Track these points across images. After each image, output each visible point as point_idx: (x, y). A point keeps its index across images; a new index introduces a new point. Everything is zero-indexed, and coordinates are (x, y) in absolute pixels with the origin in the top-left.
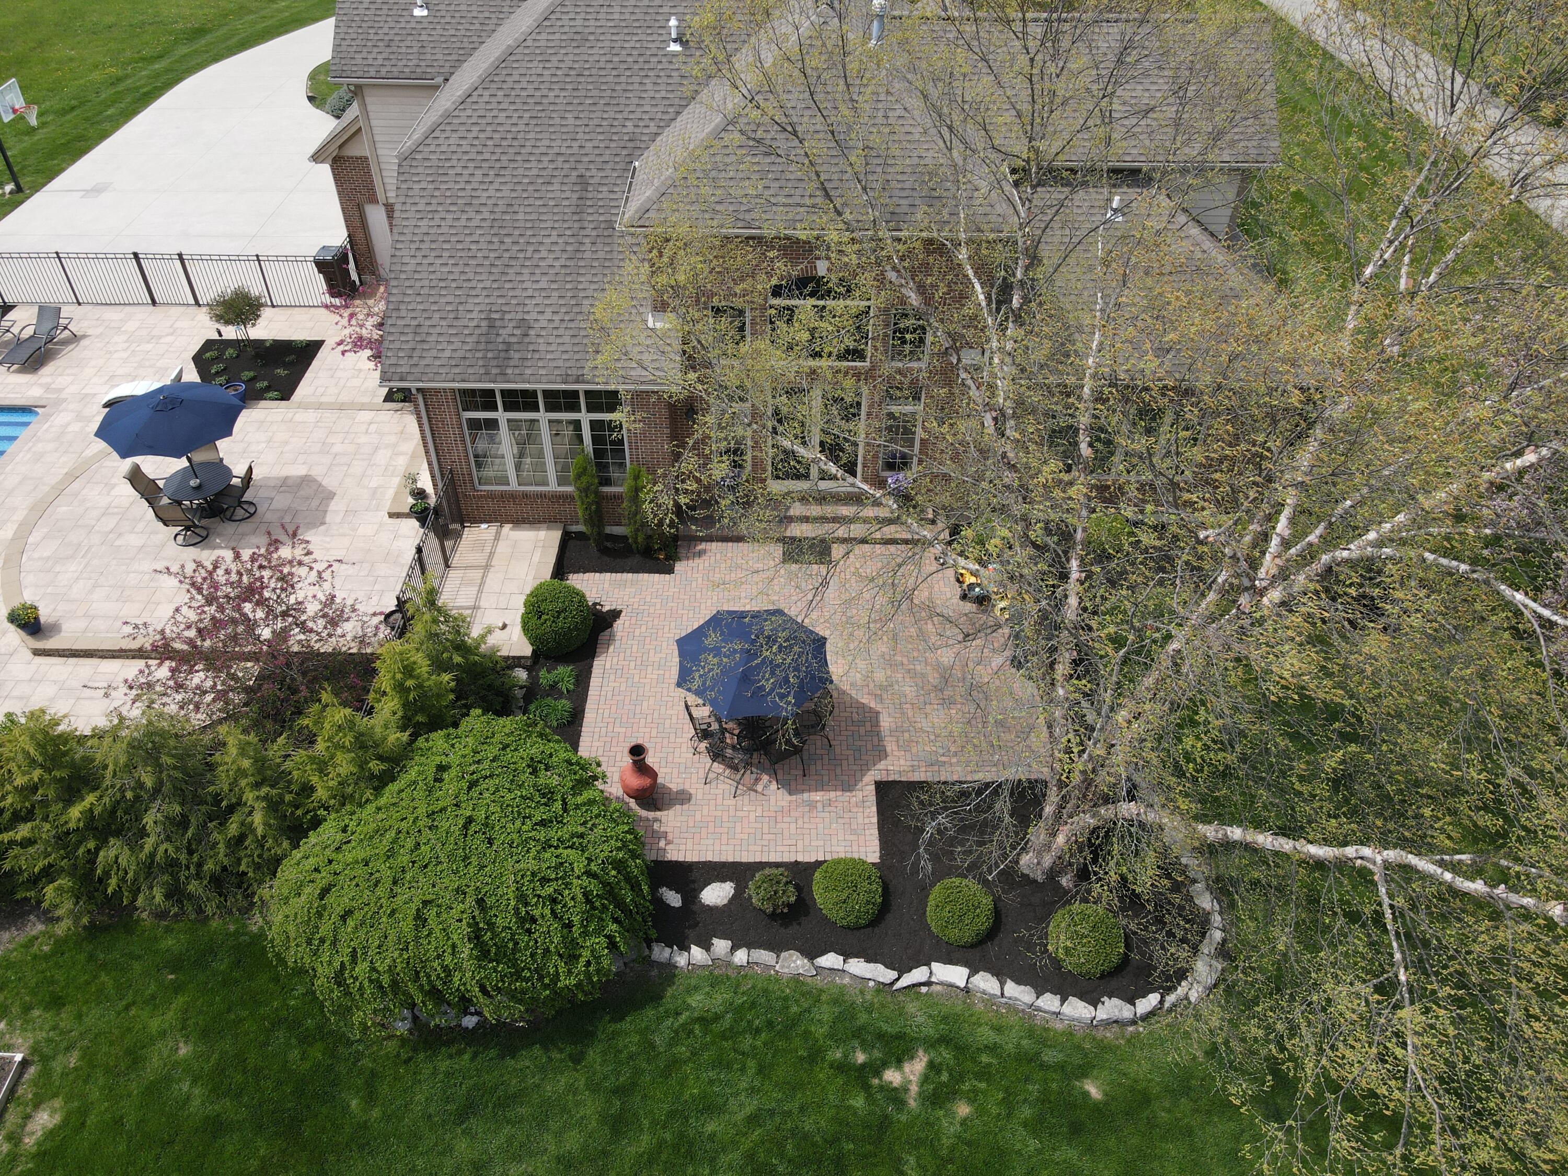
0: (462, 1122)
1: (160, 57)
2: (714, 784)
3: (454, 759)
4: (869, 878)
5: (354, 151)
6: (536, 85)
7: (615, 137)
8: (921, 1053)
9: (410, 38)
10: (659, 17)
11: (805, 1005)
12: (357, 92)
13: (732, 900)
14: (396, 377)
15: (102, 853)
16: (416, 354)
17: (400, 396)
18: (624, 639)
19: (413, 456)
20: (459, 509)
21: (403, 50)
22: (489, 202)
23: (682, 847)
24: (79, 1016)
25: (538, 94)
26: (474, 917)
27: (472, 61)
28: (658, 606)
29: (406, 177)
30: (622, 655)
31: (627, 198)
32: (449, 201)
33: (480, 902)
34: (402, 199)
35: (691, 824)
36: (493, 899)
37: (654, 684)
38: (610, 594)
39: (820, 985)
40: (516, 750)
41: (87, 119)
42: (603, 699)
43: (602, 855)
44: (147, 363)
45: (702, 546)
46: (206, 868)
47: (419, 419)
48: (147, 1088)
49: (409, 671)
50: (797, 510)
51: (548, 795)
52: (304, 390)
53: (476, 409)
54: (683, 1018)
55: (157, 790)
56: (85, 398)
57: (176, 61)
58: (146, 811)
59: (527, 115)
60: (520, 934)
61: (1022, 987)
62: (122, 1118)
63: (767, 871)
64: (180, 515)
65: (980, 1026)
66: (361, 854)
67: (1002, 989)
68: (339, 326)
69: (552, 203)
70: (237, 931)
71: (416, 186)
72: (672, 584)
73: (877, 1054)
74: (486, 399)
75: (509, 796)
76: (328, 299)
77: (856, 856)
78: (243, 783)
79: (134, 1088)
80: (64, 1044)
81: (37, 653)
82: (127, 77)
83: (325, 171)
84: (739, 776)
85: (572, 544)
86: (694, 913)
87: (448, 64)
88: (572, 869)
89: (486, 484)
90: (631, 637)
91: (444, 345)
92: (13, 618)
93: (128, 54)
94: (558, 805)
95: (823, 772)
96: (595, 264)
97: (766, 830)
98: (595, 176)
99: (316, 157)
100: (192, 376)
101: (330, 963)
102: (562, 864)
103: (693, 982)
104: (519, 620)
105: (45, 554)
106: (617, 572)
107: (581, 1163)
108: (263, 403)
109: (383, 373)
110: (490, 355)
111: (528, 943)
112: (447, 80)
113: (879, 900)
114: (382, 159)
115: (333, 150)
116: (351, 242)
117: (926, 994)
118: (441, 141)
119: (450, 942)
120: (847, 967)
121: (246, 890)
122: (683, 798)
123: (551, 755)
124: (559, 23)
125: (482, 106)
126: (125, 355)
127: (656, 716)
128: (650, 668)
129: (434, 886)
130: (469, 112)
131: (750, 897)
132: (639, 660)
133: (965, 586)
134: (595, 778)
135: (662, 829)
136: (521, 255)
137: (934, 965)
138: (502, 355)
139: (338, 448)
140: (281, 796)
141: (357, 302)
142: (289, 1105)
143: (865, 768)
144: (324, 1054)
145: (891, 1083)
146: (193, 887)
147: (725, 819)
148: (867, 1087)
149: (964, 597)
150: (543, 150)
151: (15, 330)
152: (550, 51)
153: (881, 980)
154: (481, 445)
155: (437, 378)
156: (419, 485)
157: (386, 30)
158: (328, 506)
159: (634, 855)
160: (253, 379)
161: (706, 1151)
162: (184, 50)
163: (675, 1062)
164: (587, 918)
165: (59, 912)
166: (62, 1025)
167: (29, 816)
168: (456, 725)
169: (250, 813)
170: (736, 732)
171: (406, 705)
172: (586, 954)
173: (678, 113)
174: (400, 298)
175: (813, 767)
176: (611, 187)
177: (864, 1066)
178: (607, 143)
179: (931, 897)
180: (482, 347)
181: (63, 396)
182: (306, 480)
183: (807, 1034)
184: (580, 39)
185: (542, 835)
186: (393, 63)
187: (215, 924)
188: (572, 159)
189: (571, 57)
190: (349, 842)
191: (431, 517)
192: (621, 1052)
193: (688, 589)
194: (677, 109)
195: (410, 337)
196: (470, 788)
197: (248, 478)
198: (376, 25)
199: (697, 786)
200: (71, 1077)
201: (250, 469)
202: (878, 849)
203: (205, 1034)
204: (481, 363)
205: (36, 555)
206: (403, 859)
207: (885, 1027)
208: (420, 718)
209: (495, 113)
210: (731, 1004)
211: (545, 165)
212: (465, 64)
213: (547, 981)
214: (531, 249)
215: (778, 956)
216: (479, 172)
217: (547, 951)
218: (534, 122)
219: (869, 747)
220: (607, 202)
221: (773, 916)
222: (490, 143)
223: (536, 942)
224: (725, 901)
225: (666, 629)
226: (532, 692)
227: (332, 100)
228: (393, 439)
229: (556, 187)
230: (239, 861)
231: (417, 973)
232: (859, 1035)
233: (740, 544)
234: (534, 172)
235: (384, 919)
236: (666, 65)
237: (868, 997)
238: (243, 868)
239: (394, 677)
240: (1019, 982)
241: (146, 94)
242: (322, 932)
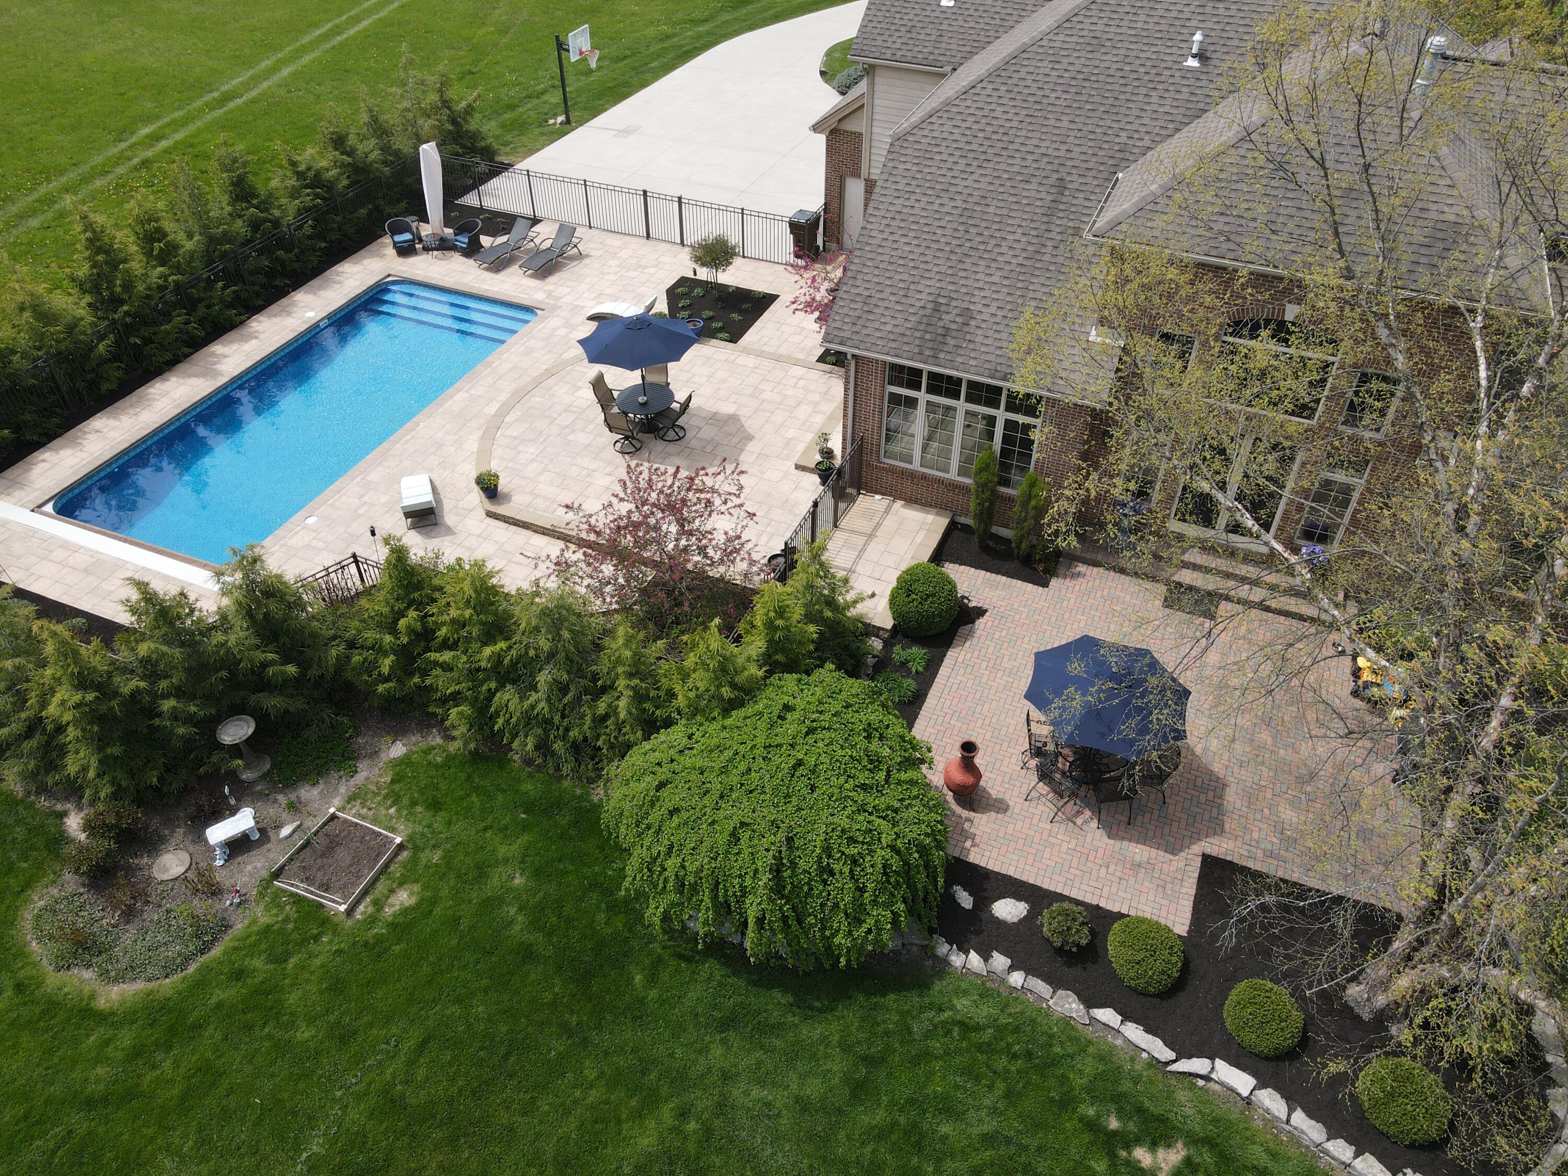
0: (723, 1032)
1: (706, 21)
2: (1034, 803)
3: (799, 703)
4: (1171, 948)
5: (851, 126)
6: (1040, 85)
7: (1105, 146)
8: (1180, 1145)
9: (931, 26)
10: (1184, 31)
11: (1070, 1050)
12: (870, 71)
13: (1022, 921)
14: (837, 340)
15: (498, 694)
16: (860, 322)
17: (833, 359)
18: (983, 638)
19: (831, 417)
20: (860, 476)
21: (922, 37)
22: (966, 191)
23: (987, 854)
24: (449, 823)
25: (1040, 93)
26: (780, 852)
27: (984, 54)
28: (1024, 616)
29: (895, 156)
30: (976, 653)
31: (1102, 207)
32: (927, 185)
33: (790, 840)
34: (885, 176)
35: (1001, 835)
36: (802, 842)
37: (1000, 689)
38: (980, 591)
39: (1090, 1037)
40: (857, 711)
41: (634, 69)
42: (947, 689)
43: (910, 835)
44: (630, 288)
45: (1082, 568)
46: (571, 734)
47: (847, 383)
48: (484, 901)
49: (781, 612)
50: (1194, 556)
51: (875, 762)
52: (751, 337)
53: (900, 385)
54: (947, 1015)
55: (551, 655)
56: (575, 308)
57: (717, 26)
58: (540, 671)
59: (1024, 112)
60: (816, 881)
61: (1313, 1122)
62: (460, 918)
63: (1066, 905)
64: (623, 424)
65: (1254, 1143)
66: (699, 763)
67: (1289, 1116)
68: (798, 286)
69: (1025, 201)
70: (581, 796)
71: (902, 166)
72: (1043, 597)
73: (1131, 1127)
74: (911, 378)
75: (840, 752)
76: (792, 259)
77: (1163, 921)
78: (620, 670)
79: (475, 897)
80: (433, 842)
81: (490, 514)
82: (674, 35)
83: (820, 141)
84: (1061, 803)
85: (956, 534)
86: (981, 920)
87: (959, 55)
88: (879, 840)
89: (889, 458)
90: (990, 638)
91: (888, 319)
92: (480, 481)
93: (681, 15)
94: (882, 775)
95: (1149, 827)
96: (1052, 268)
97: (1074, 865)
98: (1075, 181)
99: (816, 128)
100: (662, 307)
101: (649, 848)
102: (871, 830)
103: (963, 985)
104: (888, 593)
105: (515, 434)
106: (992, 572)
107: (816, 1111)
108: (714, 342)
109: (827, 334)
110: (928, 336)
111: (821, 892)
112: (955, 70)
113: (1176, 975)
114: (875, 137)
115: (833, 123)
116: (825, 210)
117: (1201, 1088)
118: (935, 127)
119: (753, 867)
120: (1123, 1029)
121: (597, 763)
122: (1000, 807)
123: (888, 726)
124: (1080, 26)
125: (983, 98)
126: (614, 277)
127: (994, 720)
128: (1000, 673)
129: (754, 812)
130: (969, 103)
131: (1042, 925)
132: (992, 662)
133: (1360, 682)
134: (922, 761)
135: (972, 830)
136: (982, 247)
137: (1219, 1062)
138: (939, 338)
139: (766, 395)
140: (647, 689)
141: (817, 266)
142: (587, 959)
143: (1196, 837)
144: (624, 926)
145: (1140, 1162)
146: (558, 746)
147: (1036, 840)
148: (1112, 1156)
149: (1355, 693)
150: (1030, 148)
151: (537, 241)
152: (1063, 53)
153: (1156, 1055)
154: (895, 420)
155: (874, 348)
156: (830, 445)
157: (911, 16)
158: (745, 445)
159: (939, 847)
160: (711, 319)
161: (934, 1150)
162: (726, 17)
163: (927, 1054)
164: (882, 888)
165: (456, 733)
166: (435, 825)
167: (453, 647)
168: (808, 673)
169: (618, 698)
170: (1071, 759)
171: (771, 642)
172: (870, 922)
173: (1177, 130)
174: (859, 268)
175: (1140, 818)
176: (1088, 195)
177: (1115, 1133)
178: (1095, 150)
179: (1234, 992)
180: (922, 327)
181: (559, 304)
182: (733, 419)
183: (1064, 1079)
184: (1097, 44)
185: (860, 797)
186: (909, 47)
187: (566, 784)
188: (1056, 161)
189: (1082, 61)
190: (692, 749)
191: (834, 476)
192: (878, 1024)
193: (1058, 607)
194: (1177, 125)
195: (859, 306)
196: (807, 734)
197: (685, 406)
198: (904, 11)
199: (1018, 800)
200: (431, 871)
201: (690, 397)
202: (1188, 922)
203: (537, 873)
204: (917, 342)
205: (508, 433)
206: (734, 779)
207: (1147, 1103)
208: (779, 657)
209: (993, 106)
210: (995, 1021)
211: (1028, 163)
212: (976, 57)
213: (828, 933)
214: (993, 242)
215: (1054, 992)
216: (963, 161)
217: (836, 905)
218: (1028, 120)
219: (1206, 817)
220: (1080, 209)
221: (1060, 951)
222: (981, 135)
223: (829, 894)
224: (1016, 920)
225: (1026, 640)
226: (882, 665)
227: (841, 77)
228: (817, 397)
229: (1033, 186)
230: (598, 737)
231: (718, 884)
232: (1119, 1101)
233: (1123, 576)
234: (1016, 169)
235: (704, 826)
236: (1177, 80)
237: (1138, 1067)
238: (600, 743)
239: (767, 615)
240: (1310, 1115)
241: (686, 52)
242: (650, 819)
